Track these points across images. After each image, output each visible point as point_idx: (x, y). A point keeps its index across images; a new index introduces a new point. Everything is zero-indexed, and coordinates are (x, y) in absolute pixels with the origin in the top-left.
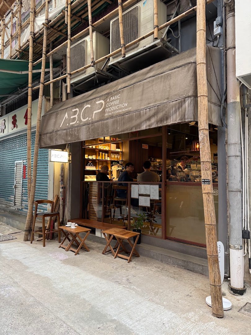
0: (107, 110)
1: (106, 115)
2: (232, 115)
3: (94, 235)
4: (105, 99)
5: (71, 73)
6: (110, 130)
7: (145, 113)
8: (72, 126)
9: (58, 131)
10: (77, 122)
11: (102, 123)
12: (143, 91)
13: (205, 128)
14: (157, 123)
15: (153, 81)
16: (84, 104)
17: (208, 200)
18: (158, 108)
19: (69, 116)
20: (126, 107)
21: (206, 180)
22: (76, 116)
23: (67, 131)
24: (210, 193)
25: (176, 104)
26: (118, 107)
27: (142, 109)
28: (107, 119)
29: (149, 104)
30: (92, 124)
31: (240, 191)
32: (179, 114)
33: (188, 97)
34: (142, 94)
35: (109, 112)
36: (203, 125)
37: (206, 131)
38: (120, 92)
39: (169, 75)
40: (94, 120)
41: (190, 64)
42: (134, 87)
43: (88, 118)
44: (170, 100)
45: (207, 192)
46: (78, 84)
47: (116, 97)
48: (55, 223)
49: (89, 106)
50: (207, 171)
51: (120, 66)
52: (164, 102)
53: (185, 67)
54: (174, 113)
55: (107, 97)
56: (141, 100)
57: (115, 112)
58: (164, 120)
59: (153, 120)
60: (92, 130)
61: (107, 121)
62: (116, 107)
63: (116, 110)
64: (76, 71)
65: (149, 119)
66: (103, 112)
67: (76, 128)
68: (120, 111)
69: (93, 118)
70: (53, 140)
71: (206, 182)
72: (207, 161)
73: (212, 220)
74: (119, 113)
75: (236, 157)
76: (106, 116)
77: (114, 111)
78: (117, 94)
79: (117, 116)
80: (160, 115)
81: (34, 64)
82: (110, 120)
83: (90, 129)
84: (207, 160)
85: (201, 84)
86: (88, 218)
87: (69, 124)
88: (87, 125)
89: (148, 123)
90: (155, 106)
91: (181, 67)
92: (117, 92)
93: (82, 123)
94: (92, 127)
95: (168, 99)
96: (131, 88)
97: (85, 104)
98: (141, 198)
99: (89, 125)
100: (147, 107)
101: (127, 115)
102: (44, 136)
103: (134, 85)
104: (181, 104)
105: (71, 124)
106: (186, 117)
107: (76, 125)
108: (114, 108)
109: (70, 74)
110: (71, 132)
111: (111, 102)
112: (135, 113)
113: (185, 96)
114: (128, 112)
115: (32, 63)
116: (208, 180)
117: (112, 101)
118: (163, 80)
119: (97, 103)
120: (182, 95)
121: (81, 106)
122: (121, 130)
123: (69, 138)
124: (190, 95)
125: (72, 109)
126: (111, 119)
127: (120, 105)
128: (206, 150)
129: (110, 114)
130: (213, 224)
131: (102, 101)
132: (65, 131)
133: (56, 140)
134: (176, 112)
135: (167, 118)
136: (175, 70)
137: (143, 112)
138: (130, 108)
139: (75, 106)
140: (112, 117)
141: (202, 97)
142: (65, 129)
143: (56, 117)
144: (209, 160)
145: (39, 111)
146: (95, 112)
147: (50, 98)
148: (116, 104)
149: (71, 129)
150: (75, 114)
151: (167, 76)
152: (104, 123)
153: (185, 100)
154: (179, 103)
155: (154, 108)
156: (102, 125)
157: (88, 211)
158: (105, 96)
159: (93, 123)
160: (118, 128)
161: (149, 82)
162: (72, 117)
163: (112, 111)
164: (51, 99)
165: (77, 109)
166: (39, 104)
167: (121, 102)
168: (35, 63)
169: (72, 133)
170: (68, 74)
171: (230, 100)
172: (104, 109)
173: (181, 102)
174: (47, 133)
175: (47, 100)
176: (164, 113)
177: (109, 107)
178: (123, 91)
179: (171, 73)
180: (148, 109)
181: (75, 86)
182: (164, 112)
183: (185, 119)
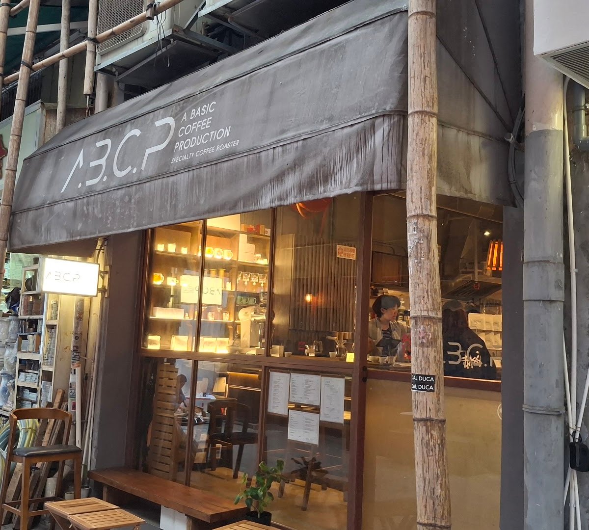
0: (180, 145)
1: (176, 160)
2: (535, 172)
3: (154, 524)
4: (177, 114)
5: (98, 36)
6: (180, 206)
7: (271, 157)
8: (91, 192)
9: (56, 202)
10: (103, 177)
11: (162, 183)
12: (272, 93)
13: (425, 212)
14: (300, 192)
15: (299, 64)
16: (126, 126)
17: (427, 444)
18: (304, 147)
19: (86, 161)
20: (226, 140)
21: (422, 379)
22: (103, 161)
23: (76, 205)
24: (431, 420)
25: (349, 136)
26: (207, 138)
27: (265, 148)
28: (177, 172)
29: (283, 132)
30: (138, 186)
31: (559, 415)
32: (357, 167)
33: (384, 116)
34: (270, 103)
35: (183, 152)
36: (418, 205)
37: (427, 222)
38: (215, 94)
39: (341, 47)
40: (144, 175)
41: (397, 16)
42: (250, 82)
43: (130, 168)
44: (337, 122)
45: (424, 416)
46: (127, 69)
47: (205, 109)
48: (49, 479)
49: (137, 132)
50: (425, 349)
51: (232, 19)
52: (321, 128)
53: (382, 24)
54: (344, 162)
55: (182, 109)
56: (266, 121)
57: (198, 153)
58: (317, 183)
59: (291, 181)
60: (138, 202)
61: (175, 177)
62: (203, 137)
63: (203, 146)
64: (111, 30)
65: (280, 177)
66: (169, 151)
67: (99, 196)
68: (210, 150)
69: (143, 168)
70: (41, 227)
71: (423, 383)
72: (425, 318)
73: (435, 510)
74: (207, 155)
75: (547, 303)
76: (175, 164)
77: (196, 149)
78: (207, 101)
79: (201, 165)
80: (309, 168)
81: (12, 9)
82: (182, 175)
83: (133, 201)
84: (425, 313)
85: (416, 75)
86: (146, 470)
87: (84, 183)
88: (127, 189)
89: (278, 190)
90: (296, 139)
91: (373, 24)
92: (209, 94)
93: (114, 183)
94: (137, 196)
95: (330, 119)
96: (243, 83)
97: (129, 126)
98: (295, 417)
99: (130, 189)
100: (279, 141)
101: (226, 164)
102: (20, 218)
103: (251, 77)
104: (362, 135)
105: (89, 183)
106: (376, 177)
107: (99, 188)
108: (196, 141)
109: (95, 41)
110: (85, 208)
111: (191, 122)
112: (246, 159)
113: (374, 112)
114: (228, 155)
115: (7, 7)
116: (426, 379)
117: (195, 120)
118: (324, 61)
119: (158, 123)
120: (369, 109)
121: (119, 131)
122: (207, 208)
123: (80, 226)
124: (388, 108)
125: (96, 141)
126: (187, 174)
127: (212, 133)
128: (425, 282)
129: (185, 158)
130: (438, 523)
131: (170, 120)
132: (71, 205)
133: (48, 230)
134: (349, 159)
135: (325, 175)
136: (358, 32)
137: (267, 156)
138: (235, 144)
139: (104, 132)
140: (188, 167)
141: (416, 115)
142: (71, 200)
143: (57, 163)
144: (432, 314)
145: (13, 144)
146: (149, 151)
147: (57, 107)
148: (202, 129)
149: (85, 200)
150: (100, 157)
151: (336, 51)
152: (167, 184)
153: (373, 127)
154: (358, 133)
155: (295, 145)
156: (161, 191)
157: (148, 445)
158: (179, 105)
159: (141, 182)
160: (202, 202)
161: (288, 66)
162: (93, 164)
163: (190, 150)
164: (60, 107)
165: (108, 142)
166: (13, 125)
167: (215, 126)
168: (15, 7)
169: (88, 209)
170: (90, 39)
171: (532, 125)
172: (172, 144)
173: (364, 130)
174: (29, 210)
175: (47, 111)
176: (319, 162)
177: (185, 138)
178: (222, 93)
179: (347, 41)
180: (280, 149)
181: (119, 74)
182: (319, 159)
183: (373, 183)
